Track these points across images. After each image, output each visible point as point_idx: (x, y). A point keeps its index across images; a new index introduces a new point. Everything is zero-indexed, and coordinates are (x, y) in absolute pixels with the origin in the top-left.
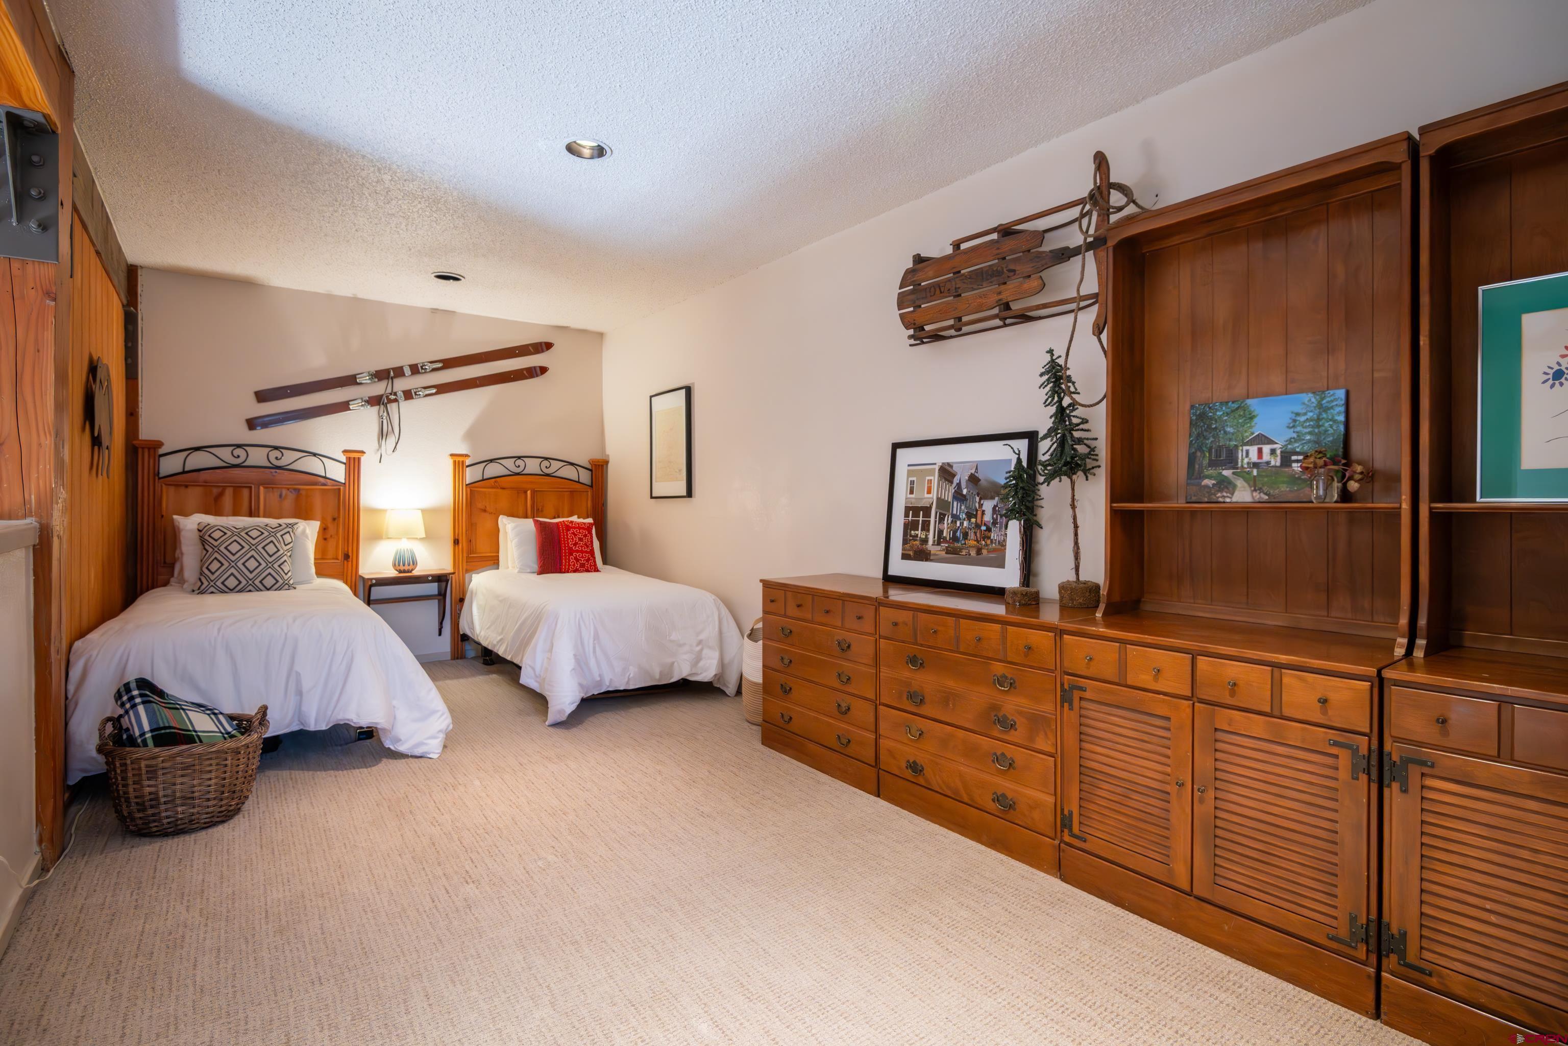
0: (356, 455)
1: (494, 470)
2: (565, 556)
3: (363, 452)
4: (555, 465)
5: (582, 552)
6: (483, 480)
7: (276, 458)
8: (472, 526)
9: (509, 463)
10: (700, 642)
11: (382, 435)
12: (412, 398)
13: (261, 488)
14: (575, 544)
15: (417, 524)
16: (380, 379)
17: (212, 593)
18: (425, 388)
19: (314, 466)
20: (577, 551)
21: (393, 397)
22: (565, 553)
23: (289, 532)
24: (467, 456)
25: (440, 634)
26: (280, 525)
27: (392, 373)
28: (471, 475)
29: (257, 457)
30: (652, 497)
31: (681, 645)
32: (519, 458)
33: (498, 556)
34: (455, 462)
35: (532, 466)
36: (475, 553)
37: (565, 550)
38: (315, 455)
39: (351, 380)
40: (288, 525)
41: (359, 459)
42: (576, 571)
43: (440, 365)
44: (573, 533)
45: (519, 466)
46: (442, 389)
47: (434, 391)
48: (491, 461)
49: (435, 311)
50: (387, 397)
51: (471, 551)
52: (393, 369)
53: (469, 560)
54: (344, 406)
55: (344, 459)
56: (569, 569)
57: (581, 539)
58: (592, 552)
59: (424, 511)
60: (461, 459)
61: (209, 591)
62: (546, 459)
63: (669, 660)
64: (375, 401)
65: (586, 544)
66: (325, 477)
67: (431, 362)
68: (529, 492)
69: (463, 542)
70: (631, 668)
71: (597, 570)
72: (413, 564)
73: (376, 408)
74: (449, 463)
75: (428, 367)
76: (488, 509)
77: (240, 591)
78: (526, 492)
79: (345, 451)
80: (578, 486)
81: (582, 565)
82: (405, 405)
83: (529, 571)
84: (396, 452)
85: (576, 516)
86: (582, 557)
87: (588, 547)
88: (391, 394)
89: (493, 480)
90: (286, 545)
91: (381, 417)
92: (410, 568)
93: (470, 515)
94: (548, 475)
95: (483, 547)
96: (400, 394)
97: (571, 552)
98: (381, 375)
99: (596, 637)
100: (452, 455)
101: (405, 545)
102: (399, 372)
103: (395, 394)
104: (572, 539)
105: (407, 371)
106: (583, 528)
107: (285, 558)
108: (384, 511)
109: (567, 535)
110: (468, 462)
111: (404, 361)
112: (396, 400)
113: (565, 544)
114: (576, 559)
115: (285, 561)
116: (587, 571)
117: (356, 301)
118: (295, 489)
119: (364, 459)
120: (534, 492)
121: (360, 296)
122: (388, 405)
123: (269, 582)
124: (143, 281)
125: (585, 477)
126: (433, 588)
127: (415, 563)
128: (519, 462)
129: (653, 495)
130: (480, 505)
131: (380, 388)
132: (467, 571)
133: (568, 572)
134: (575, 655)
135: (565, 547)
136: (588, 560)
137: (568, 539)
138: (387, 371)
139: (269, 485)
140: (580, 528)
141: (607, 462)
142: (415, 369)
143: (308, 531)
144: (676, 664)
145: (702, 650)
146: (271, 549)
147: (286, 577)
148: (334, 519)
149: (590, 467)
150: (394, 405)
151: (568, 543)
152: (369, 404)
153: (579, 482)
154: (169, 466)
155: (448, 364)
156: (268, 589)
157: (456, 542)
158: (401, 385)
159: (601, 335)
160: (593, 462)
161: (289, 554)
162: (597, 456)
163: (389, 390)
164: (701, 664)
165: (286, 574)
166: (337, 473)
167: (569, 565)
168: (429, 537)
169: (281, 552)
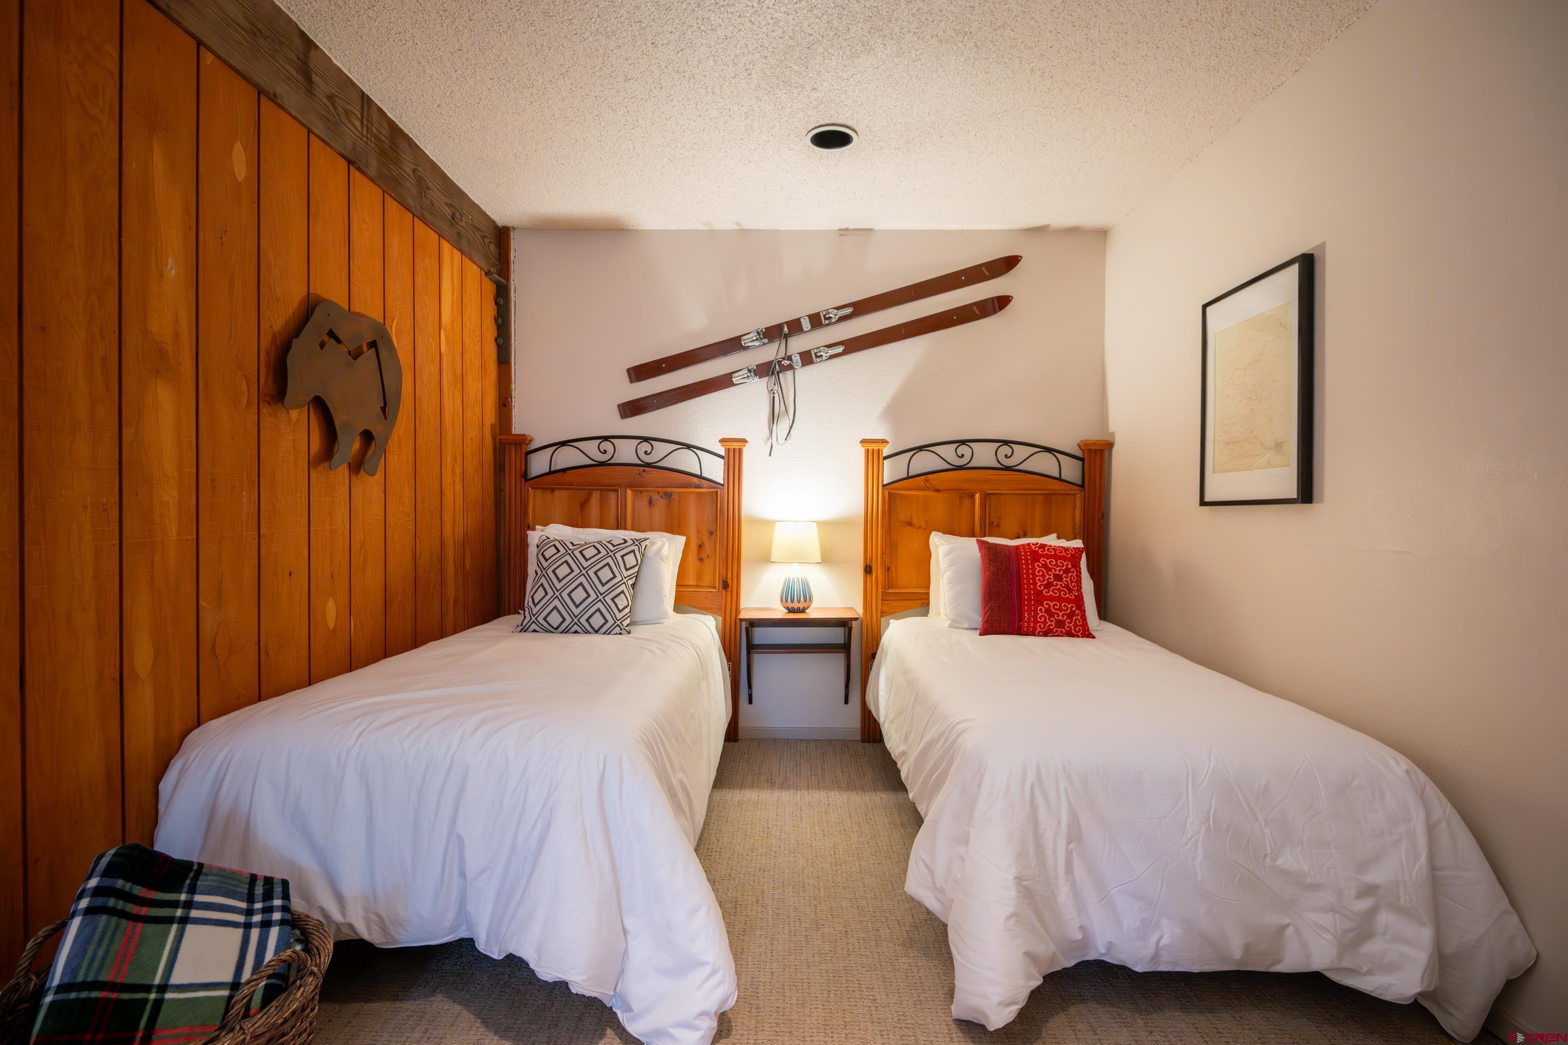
0: (736, 445)
1: (925, 462)
2: (1029, 605)
3: (744, 441)
4: (1021, 452)
5: (1060, 599)
6: (908, 478)
7: (646, 453)
8: (890, 547)
9: (948, 452)
10: (1369, 890)
11: (773, 418)
12: (812, 362)
13: (629, 492)
14: (1048, 585)
15: (812, 541)
16: (771, 340)
17: (535, 631)
18: (829, 346)
19: (686, 461)
20: (1051, 598)
21: (786, 363)
22: (1029, 600)
23: (633, 551)
24: (884, 442)
25: (846, 702)
26: (626, 541)
27: (786, 329)
28: (890, 471)
29: (626, 452)
30: (1203, 503)
31: (1314, 887)
32: (963, 442)
33: (928, 594)
34: (867, 451)
35: (984, 456)
36: (897, 587)
37: (1029, 595)
38: (689, 447)
39: (733, 345)
40: (634, 541)
41: (740, 451)
42: (1047, 633)
43: (849, 310)
44: (1045, 566)
45: (963, 456)
46: (854, 345)
47: (840, 349)
48: (920, 448)
49: (844, 232)
50: (779, 362)
51: (889, 583)
52: (786, 323)
53: (885, 597)
54: (723, 382)
55: (722, 452)
56: (1035, 628)
57: (1058, 578)
58: (1079, 601)
59: (822, 524)
60: (875, 447)
61: (532, 628)
62: (1006, 443)
63: (1272, 919)
64: (765, 370)
65: (1067, 586)
66: (700, 477)
67: (838, 308)
68: (977, 496)
69: (878, 571)
70: (1164, 922)
71: (1088, 634)
72: (805, 601)
73: (766, 379)
74: (859, 453)
75: (834, 315)
76: (915, 521)
77: (565, 632)
78: (972, 496)
79: (723, 441)
80: (1057, 486)
81: (1060, 624)
82: (804, 374)
83: (966, 626)
84: (790, 441)
85: (1055, 535)
86: (1061, 609)
87: (1070, 591)
88: (784, 359)
89: (923, 477)
90: (627, 570)
91: (772, 391)
92: (801, 605)
93: (889, 530)
94: (1008, 468)
95: (906, 579)
96: (797, 359)
97: (1040, 598)
98: (772, 333)
99: (1075, 835)
100: (864, 442)
101: (796, 572)
102: (795, 327)
103: (790, 358)
104: (1043, 576)
105: (806, 324)
106: (1064, 558)
107: (623, 587)
108: (771, 523)
109: (1034, 569)
110: (886, 451)
111: (801, 310)
112: (791, 367)
113: (1028, 584)
114: (1048, 611)
115: (623, 592)
116: (1070, 634)
117: (743, 233)
118: (666, 494)
119: (746, 451)
120: (986, 496)
121: (747, 225)
122: (781, 375)
123: (597, 621)
124: (516, 244)
125: (1071, 470)
126: (835, 635)
127: (808, 598)
128: (963, 449)
129: (1207, 499)
130: (903, 515)
131: (770, 352)
132: (883, 614)
133: (1033, 634)
134: (1019, 879)
135: (1029, 589)
136: (1071, 615)
137: (1035, 576)
138: (779, 327)
139: (637, 487)
140: (1056, 557)
141: (1110, 445)
142: (817, 321)
143: (665, 550)
144: (1290, 931)
145: (1372, 913)
146: (605, 574)
147: (619, 616)
148: (711, 533)
149: (1079, 453)
150: (789, 374)
151: (1035, 583)
152: (756, 375)
153: (1060, 479)
154: (539, 464)
155: (861, 308)
156: (597, 632)
157: (868, 570)
158: (797, 344)
159: (1102, 234)
160: (1083, 446)
161: (630, 582)
162: (1092, 435)
163: (782, 354)
164: (1371, 948)
165: (620, 611)
166: (715, 470)
167: (1036, 622)
168: (827, 559)
169: (619, 578)
